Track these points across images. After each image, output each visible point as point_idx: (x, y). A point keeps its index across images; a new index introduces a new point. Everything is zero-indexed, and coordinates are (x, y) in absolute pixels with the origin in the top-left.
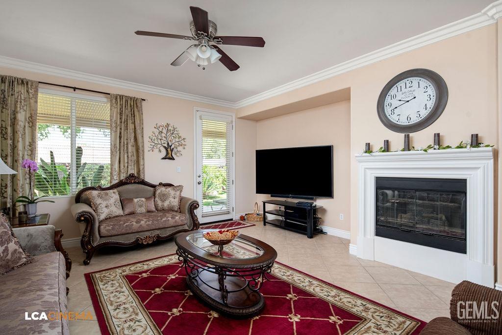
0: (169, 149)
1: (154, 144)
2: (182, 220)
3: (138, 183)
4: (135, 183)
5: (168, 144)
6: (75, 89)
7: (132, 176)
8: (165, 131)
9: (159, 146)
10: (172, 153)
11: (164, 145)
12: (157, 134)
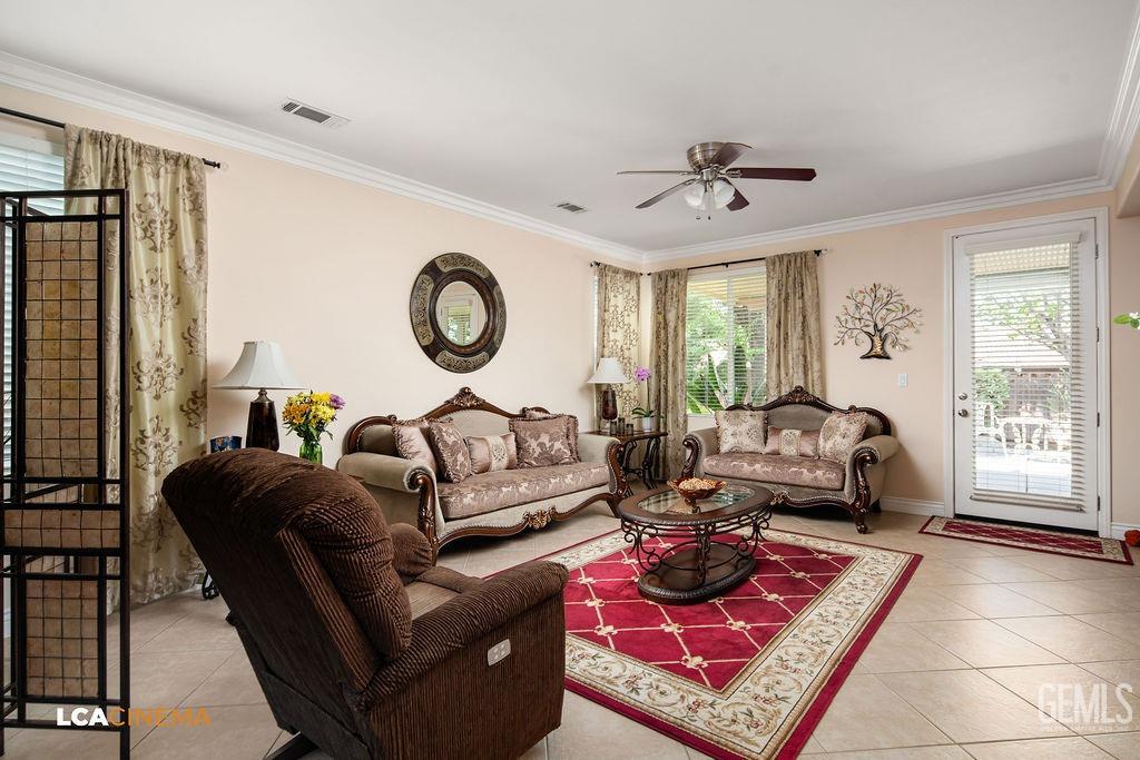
0: (877, 339)
1: (844, 330)
2: (828, 479)
3: (806, 403)
4: (800, 403)
5: (876, 325)
6: (727, 265)
7: (799, 390)
8: (868, 301)
9: (855, 332)
10: (883, 345)
11: (865, 329)
12: (852, 309)
